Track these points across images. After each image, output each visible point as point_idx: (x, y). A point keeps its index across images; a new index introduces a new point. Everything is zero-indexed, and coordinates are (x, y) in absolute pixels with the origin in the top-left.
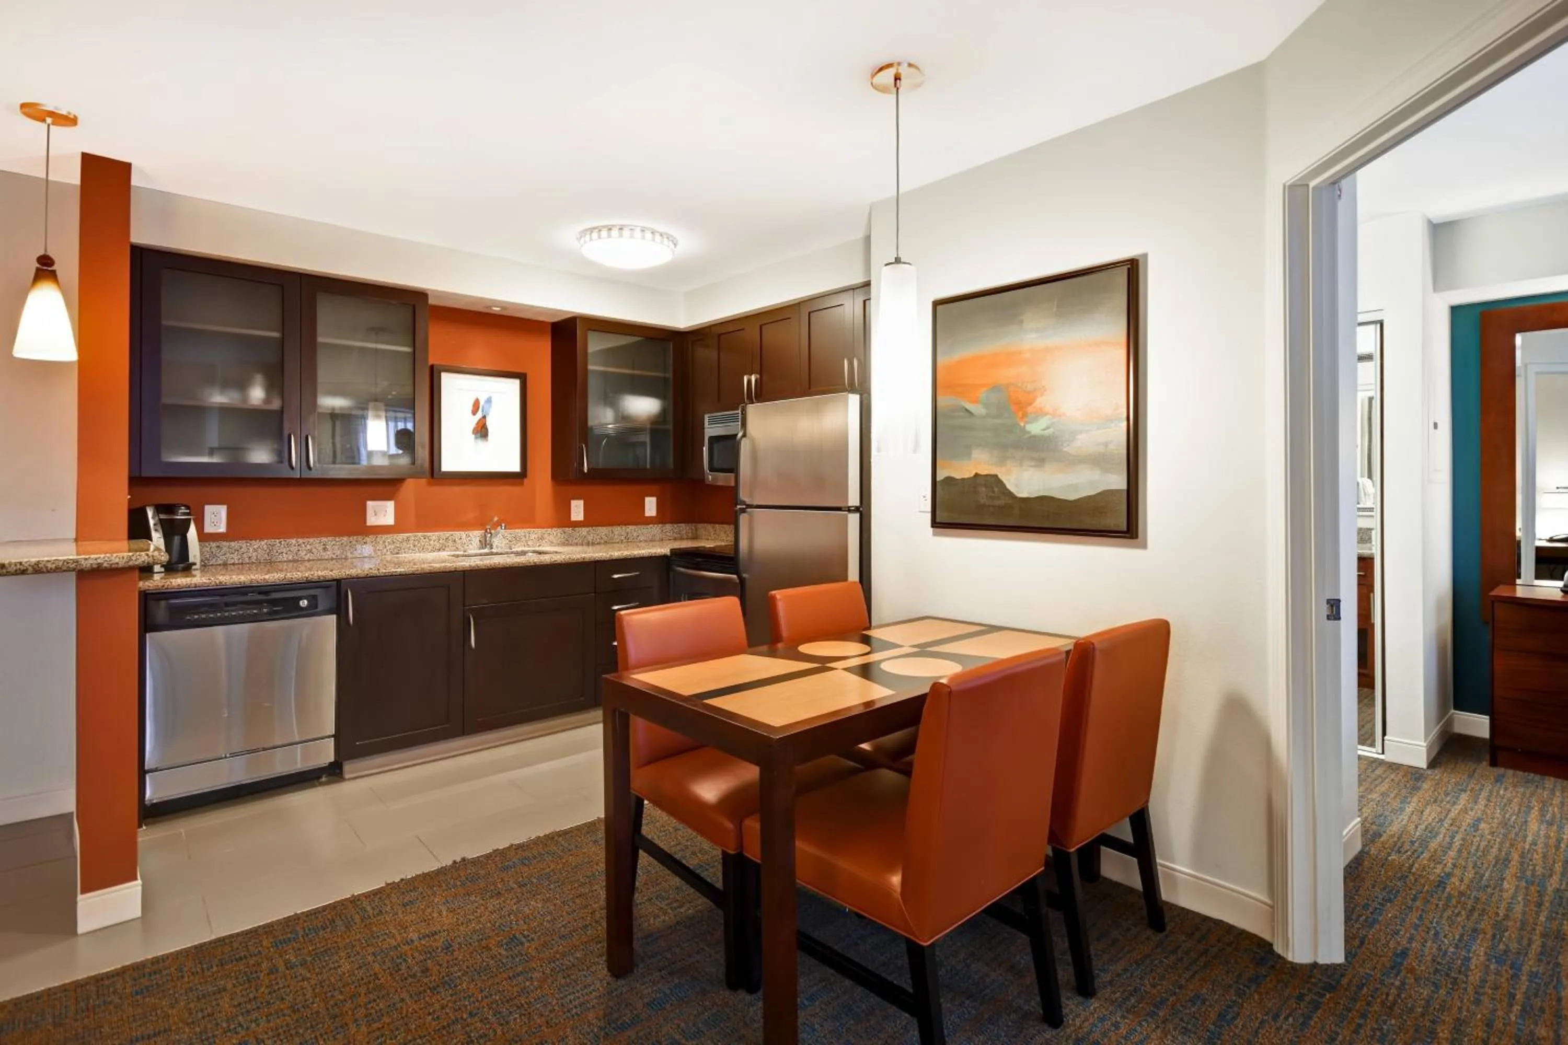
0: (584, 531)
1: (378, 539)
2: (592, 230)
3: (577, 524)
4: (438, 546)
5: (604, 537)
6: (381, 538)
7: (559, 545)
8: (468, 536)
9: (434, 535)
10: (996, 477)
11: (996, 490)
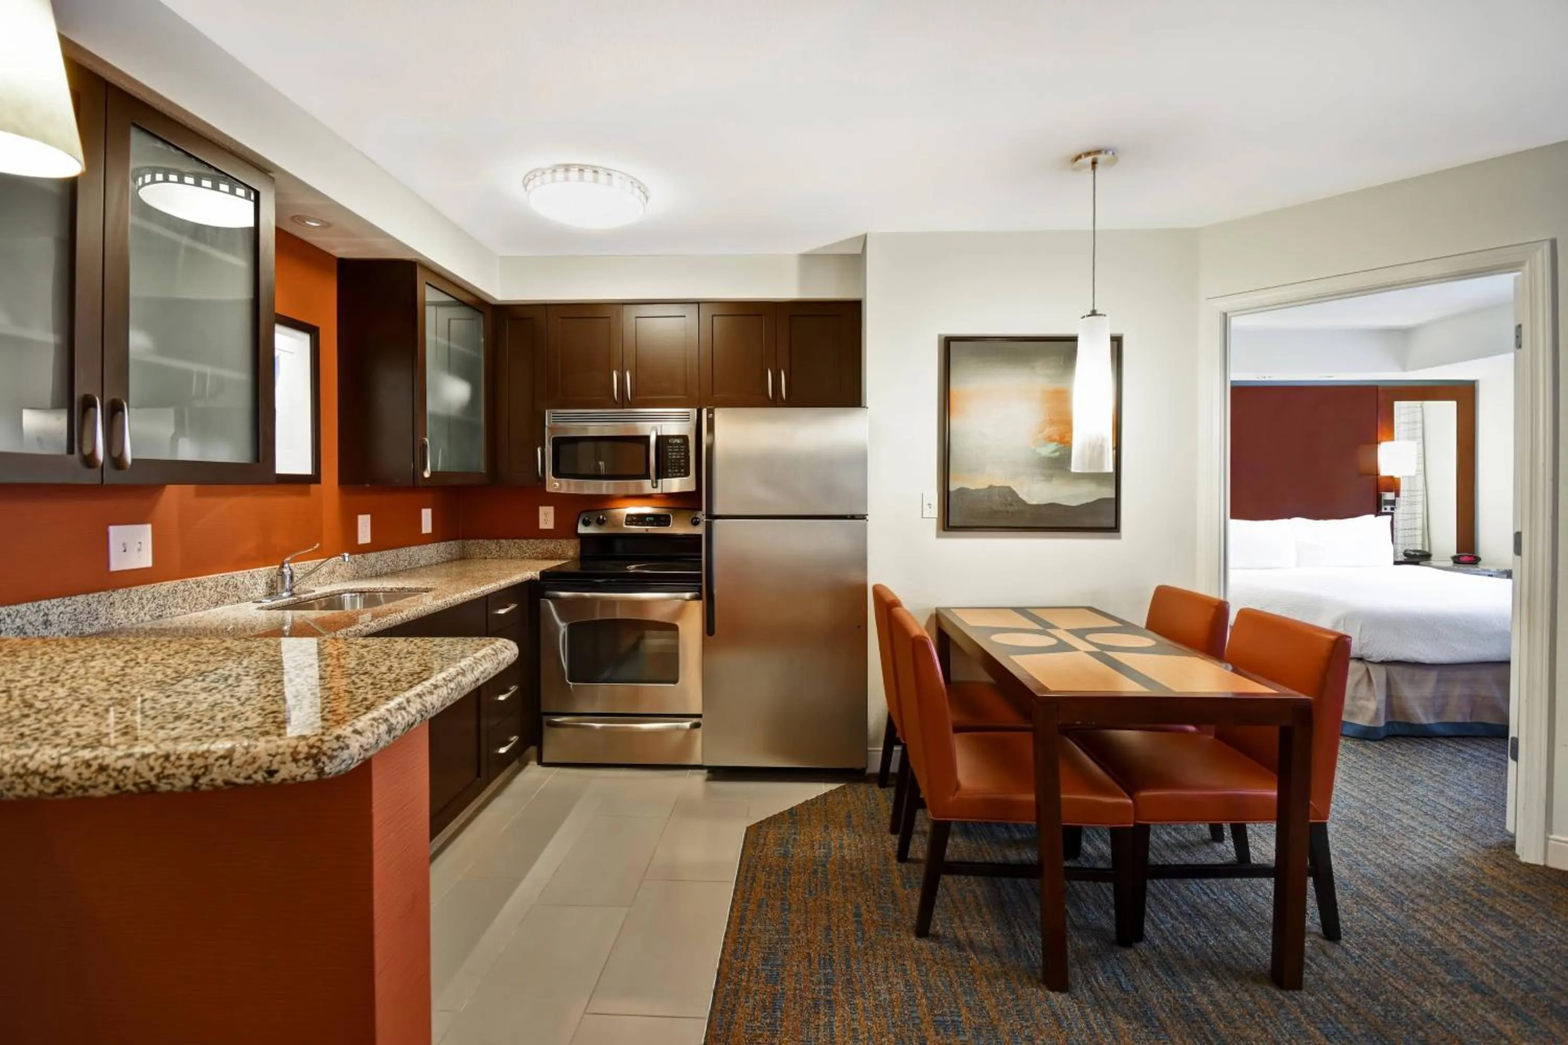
0: (372, 557)
1: (132, 594)
2: (567, 168)
3: (364, 550)
4: (216, 597)
5: (390, 564)
6: (136, 592)
7: (349, 580)
8: (252, 576)
9: (208, 580)
10: (1009, 488)
11: (1010, 499)
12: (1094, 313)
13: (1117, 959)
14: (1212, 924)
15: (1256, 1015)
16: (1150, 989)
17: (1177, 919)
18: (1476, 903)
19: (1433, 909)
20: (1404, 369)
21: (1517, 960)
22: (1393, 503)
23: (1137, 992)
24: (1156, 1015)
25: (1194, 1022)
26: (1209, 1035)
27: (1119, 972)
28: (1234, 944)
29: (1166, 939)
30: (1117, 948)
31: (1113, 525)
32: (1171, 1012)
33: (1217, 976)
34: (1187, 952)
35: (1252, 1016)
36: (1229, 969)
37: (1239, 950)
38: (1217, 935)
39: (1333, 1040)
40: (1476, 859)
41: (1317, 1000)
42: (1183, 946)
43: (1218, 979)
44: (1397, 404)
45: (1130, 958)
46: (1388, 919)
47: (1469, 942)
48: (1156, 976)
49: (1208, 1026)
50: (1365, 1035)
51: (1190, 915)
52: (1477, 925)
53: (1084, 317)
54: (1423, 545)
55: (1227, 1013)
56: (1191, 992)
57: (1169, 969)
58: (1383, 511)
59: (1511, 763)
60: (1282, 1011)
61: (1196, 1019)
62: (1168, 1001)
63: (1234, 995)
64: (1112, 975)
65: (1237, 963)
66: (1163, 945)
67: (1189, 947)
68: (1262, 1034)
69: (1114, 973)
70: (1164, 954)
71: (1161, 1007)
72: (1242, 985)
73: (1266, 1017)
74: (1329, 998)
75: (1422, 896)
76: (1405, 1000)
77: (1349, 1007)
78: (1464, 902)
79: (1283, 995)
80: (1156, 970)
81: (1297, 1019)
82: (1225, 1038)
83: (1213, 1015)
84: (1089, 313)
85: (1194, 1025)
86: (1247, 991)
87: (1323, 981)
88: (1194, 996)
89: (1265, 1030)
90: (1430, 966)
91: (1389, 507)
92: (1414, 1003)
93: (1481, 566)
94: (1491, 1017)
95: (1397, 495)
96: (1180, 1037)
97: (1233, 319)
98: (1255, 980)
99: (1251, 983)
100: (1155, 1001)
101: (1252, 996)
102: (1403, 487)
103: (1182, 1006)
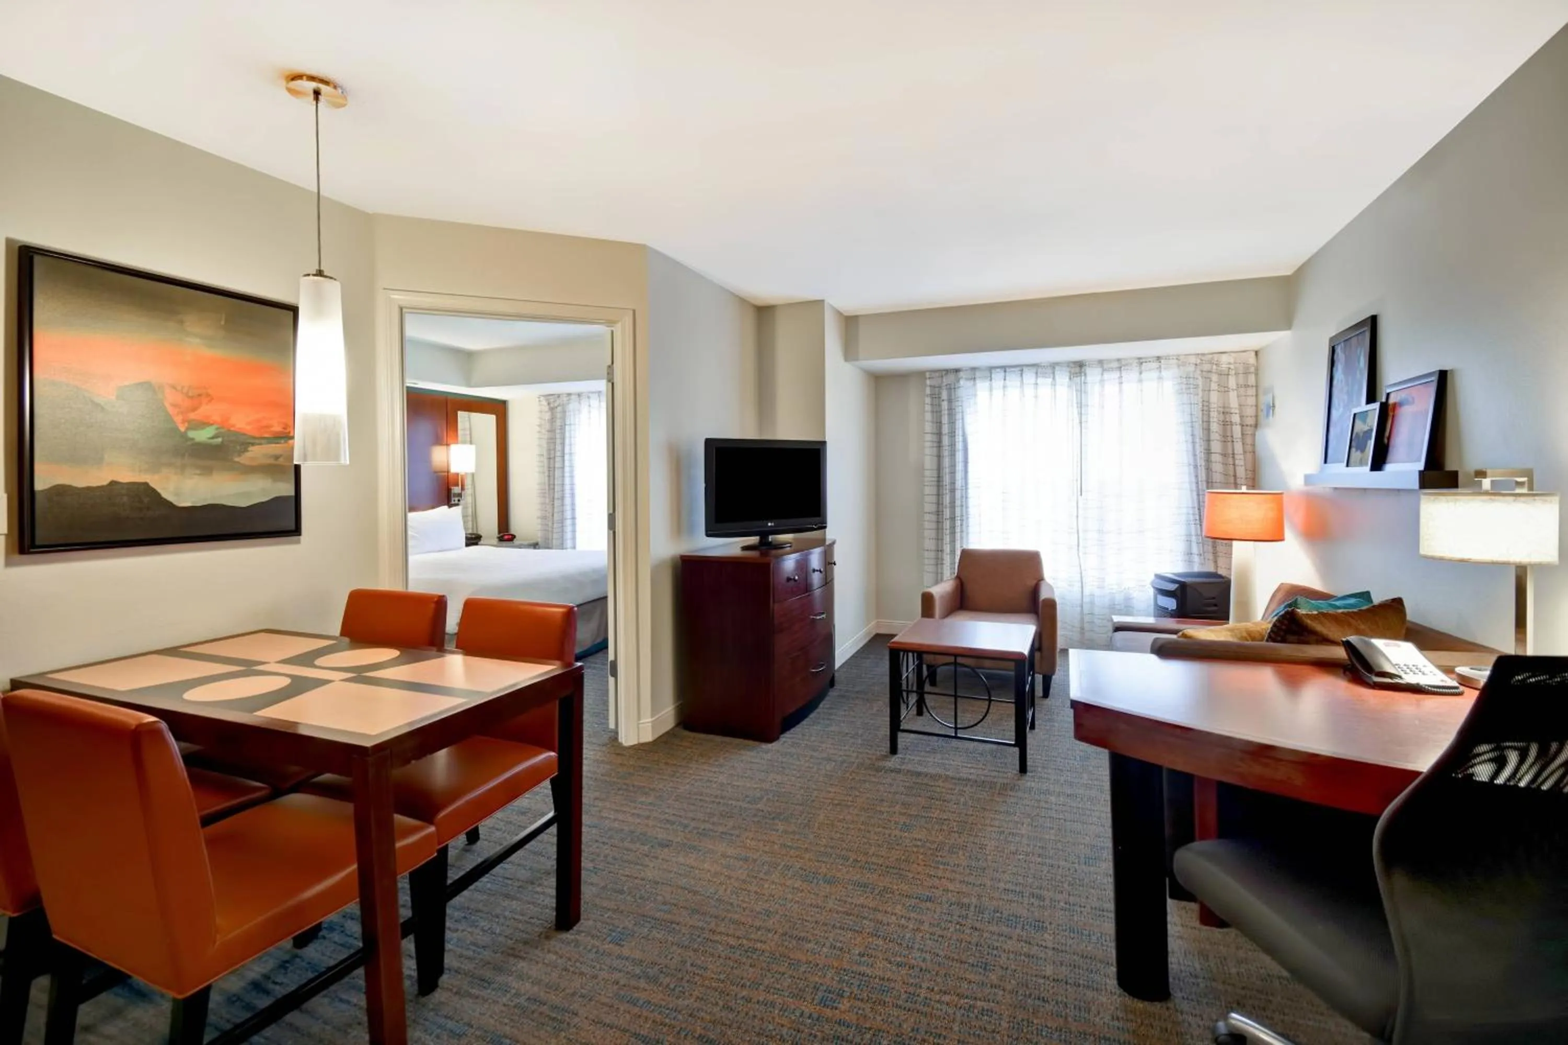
10: (146, 484)
11: (146, 500)
12: (320, 273)
13: (432, 1010)
14: (487, 913)
15: (568, 967)
16: (480, 1014)
17: (457, 930)
18: (625, 787)
19: (608, 804)
20: (469, 385)
21: (666, 813)
22: (460, 495)
23: (472, 1027)
24: (502, 1034)
25: (533, 1012)
26: (551, 1014)
27: (442, 1021)
28: (514, 919)
29: (461, 956)
30: (423, 1000)
31: (293, 527)
32: (512, 1020)
33: (521, 958)
34: (485, 953)
35: (566, 970)
36: (526, 943)
37: (520, 922)
38: (497, 920)
39: (623, 943)
40: (605, 756)
41: (595, 921)
42: (479, 950)
43: (524, 959)
44: (460, 413)
45: (442, 999)
46: (590, 827)
47: (639, 816)
48: (477, 997)
49: (545, 1007)
50: (635, 925)
51: (465, 917)
52: (635, 802)
53: (309, 275)
54: (473, 529)
55: (550, 982)
56: (514, 988)
57: (484, 982)
58: (453, 502)
59: (611, 680)
60: (581, 948)
61: (533, 1008)
62: (502, 1012)
63: (544, 963)
64: (439, 1031)
65: (527, 933)
66: (462, 963)
67: (483, 947)
68: (582, 978)
69: (440, 1027)
70: (469, 971)
71: (501, 1023)
72: (543, 949)
73: (575, 962)
74: (599, 913)
75: (596, 799)
76: (636, 881)
77: (615, 911)
78: (619, 789)
79: (573, 934)
80: (473, 991)
81: (593, 946)
82: (562, 1006)
83: (542, 994)
84: (314, 272)
85: (535, 1015)
86: (549, 951)
87: (588, 903)
88: (517, 990)
89: (582, 974)
90: (632, 846)
91: (456, 499)
92: (643, 879)
93: (516, 542)
94: (681, 859)
95: (463, 489)
96: (534, 1036)
97: (407, 315)
98: (548, 938)
99: (547, 943)
100: (492, 1021)
101: (556, 953)
102: (468, 482)
103: (515, 1007)
